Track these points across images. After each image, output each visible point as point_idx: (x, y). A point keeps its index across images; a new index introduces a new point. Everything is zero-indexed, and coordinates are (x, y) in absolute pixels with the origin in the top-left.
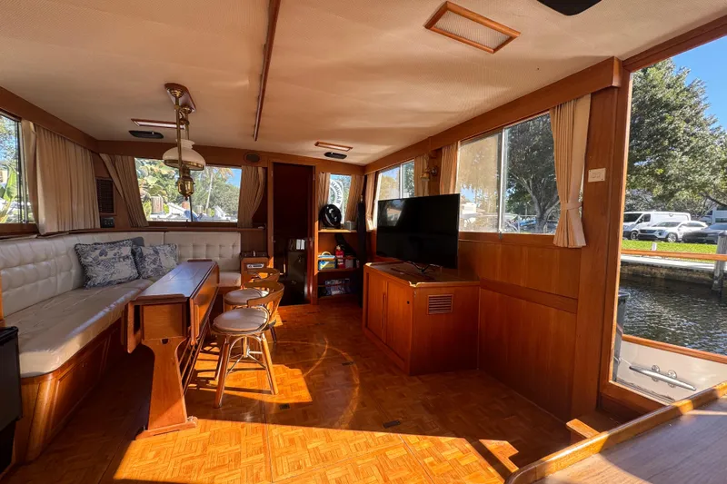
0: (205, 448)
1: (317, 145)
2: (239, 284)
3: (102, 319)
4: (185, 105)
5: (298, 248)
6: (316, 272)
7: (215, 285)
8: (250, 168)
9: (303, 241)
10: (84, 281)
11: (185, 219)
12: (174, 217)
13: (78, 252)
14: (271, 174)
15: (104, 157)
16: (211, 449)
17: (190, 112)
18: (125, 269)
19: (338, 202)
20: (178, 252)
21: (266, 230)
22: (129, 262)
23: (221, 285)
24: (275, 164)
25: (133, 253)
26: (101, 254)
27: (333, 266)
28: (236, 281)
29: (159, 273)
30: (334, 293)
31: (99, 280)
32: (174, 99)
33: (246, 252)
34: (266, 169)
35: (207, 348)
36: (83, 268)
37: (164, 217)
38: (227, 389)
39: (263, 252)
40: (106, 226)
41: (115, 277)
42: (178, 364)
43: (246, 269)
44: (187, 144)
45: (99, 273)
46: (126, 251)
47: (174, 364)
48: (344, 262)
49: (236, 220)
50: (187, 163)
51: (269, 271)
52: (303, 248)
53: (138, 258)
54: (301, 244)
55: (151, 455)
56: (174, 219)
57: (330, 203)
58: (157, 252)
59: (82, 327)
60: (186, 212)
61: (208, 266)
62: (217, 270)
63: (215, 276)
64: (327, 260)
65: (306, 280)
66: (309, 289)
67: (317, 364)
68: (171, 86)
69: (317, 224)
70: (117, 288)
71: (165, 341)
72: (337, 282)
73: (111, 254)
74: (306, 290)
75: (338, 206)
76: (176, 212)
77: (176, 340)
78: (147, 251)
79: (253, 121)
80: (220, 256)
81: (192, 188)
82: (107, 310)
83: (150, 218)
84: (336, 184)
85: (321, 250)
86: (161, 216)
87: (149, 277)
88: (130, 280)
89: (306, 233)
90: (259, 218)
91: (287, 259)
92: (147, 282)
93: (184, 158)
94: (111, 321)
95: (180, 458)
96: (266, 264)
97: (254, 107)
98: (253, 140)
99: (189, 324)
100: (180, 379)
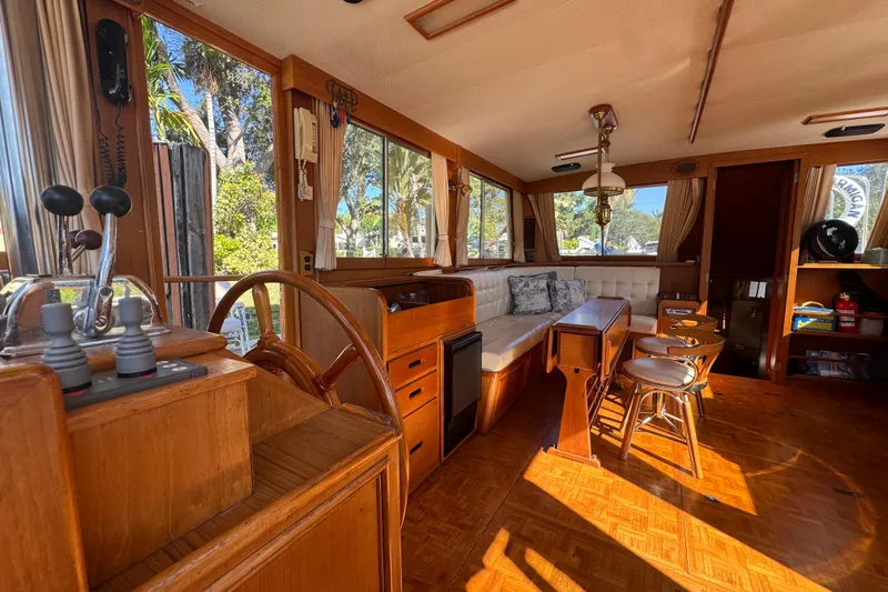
0: (608, 492)
1: (807, 122)
2: (654, 331)
3: (527, 340)
4: (608, 124)
5: (752, 294)
6: (787, 332)
7: (625, 328)
8: (679, 182)
9: (763, 285)
10: (513, 309)
11: (595, 253)
12: (584, 251)
13: (511, 283)
14: (712, 185)
15: (530, 197)
16: (613, 496)
17: (611, 131)
18: (541, 301)
19: (854, 215)
20: (587, 288)
21: (698, 266)
22: (545, 294)
23: (632, 329)
24: (720, 170)
25: (548, 286)
26: (525, 286)
27: (828, 327)
28: (651, 327)
29: (569, 308)
30: (824, 373)
31: (522, 309)
32: (596, 122)
33: (665, 293)
34: (704, 181)
35: (611, 397)
36: (513, 296)
37: (574, 252)
38: (633, 446)
39: (692, 294)
40: (530, 261)
41: (533, 308)
42: (586, 398)
43: (665, 314)
44: (607, 168)
45: (524, 303)
46: (543, 284)
47: (583, 396)
48: (858, 321)
49: (655, 254)
50: (606, 188)
51: (699, 319)
52: (762, 294)
53: (551, 291)
54: (758, 290)
55: (559, 472)
56: (583, 253)
57: (830, 217)
58: (567, 287)
59: (513, 344)
60: (596, 246)
61: (618, 306)
62: (628, 311)
63: (625, 318)
64: (813, 316)
65: (764, 346)
66: (769, 361)
67: (777, 468)
68: (594, 110)
69: (795, 254)
70: (536, 317)
71: (577, 371)
72: (834, 355)
73: (532, 287)
74: (763, 361)
75: (852, 222)
76: (585, 246)
77: (587, 373)
78: (559, 285)
79: (690, 117)
80: (632, 296)
81: (609, 217)
82: (530, 333)
83: (563, 252)
84: (850, 182)
85: (799, 299)
86: (572, 251)
87: (559, 311)
88: (544, 311)
89: (772, 270)
90: (689, 248)
91: (729, 309)
92: (559, 315)
93: (602, 185)
94: (533, 344)
95: (583, 488)
96: (695, 311)
97: (695, 98)
98: (687, 143)
99: (600, 360)
100: (588, 413)
